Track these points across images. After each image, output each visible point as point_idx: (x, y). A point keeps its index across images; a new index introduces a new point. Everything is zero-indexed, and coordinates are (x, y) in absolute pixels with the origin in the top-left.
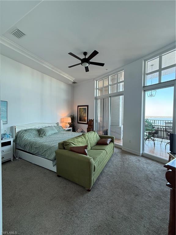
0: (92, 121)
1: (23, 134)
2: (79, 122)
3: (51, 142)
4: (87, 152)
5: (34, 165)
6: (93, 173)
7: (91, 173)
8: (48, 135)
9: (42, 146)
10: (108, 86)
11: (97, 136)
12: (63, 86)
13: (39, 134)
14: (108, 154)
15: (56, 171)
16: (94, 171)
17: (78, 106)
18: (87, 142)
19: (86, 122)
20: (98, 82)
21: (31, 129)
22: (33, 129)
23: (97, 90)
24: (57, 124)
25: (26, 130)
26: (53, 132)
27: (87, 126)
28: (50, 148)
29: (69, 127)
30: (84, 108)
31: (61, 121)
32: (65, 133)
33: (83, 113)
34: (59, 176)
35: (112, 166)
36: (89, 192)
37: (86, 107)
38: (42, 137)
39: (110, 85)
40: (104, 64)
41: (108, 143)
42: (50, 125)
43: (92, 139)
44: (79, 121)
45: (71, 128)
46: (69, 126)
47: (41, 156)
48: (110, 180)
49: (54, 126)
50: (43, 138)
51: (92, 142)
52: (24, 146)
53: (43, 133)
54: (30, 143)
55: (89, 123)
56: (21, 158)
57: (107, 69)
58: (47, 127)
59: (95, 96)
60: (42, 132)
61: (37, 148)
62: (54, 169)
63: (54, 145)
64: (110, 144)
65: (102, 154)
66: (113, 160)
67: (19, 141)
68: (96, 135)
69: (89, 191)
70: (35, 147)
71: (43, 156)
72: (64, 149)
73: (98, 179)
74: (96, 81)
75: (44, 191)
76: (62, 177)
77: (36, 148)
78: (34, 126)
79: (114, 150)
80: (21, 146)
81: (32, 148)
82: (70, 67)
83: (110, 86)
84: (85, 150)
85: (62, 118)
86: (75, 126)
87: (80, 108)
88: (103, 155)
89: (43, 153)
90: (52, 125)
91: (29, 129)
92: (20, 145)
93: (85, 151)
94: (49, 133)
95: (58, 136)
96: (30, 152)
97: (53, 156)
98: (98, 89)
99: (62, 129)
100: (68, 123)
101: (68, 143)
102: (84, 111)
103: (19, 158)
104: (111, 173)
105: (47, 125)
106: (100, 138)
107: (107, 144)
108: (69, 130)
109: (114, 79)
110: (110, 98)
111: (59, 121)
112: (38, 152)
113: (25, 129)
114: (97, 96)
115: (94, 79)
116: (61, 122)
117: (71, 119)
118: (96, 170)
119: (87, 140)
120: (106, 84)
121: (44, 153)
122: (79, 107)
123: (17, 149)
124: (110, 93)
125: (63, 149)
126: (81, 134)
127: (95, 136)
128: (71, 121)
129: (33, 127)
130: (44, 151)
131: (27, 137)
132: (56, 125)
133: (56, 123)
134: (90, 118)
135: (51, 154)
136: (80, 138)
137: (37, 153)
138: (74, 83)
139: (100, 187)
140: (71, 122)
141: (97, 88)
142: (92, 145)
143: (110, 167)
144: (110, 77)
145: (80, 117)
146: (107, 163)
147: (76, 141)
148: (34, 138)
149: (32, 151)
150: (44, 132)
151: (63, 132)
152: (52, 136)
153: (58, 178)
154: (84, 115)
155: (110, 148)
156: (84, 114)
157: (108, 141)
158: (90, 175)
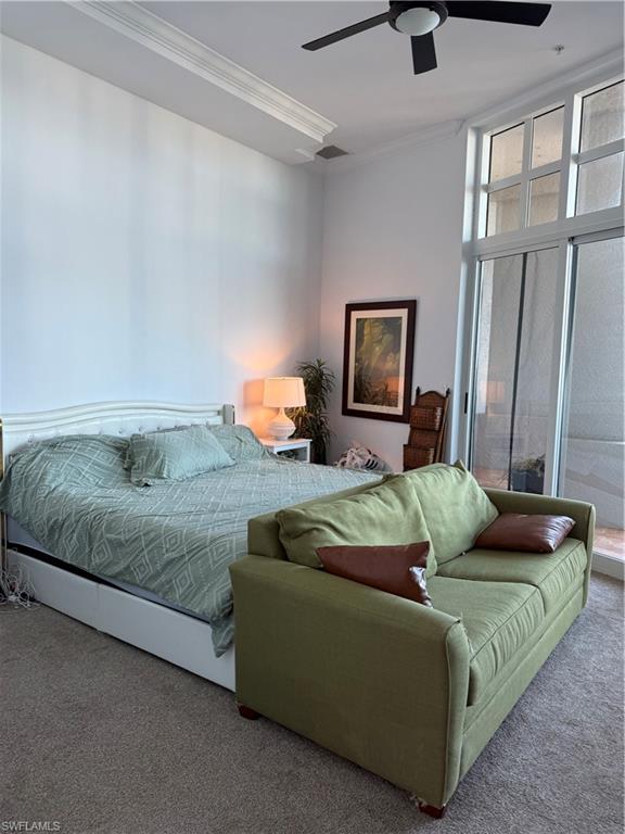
0: (439, 400)
1: (39, 466)
2: (352, 405)
3: (199, 513)
4: (423, 584)
5: (105, 641)
6: (463, 712)
7: (453, 715)
8: (176, 475)
9: (152, 535)
10: (559, 169)
11: (475, 497)
12: (259, 178)
13: (128, 470)
14: (551, 613)
15: (231, 685)
16: (469, 703)
17: (350, 308)
18: (417, 525)
19: (399, 410)
20: (486, 139)
21: (82, 439)
22: (92, 438)
23: (483, 196)
24: (226, 413)
25: (52, 444)
26: (208, 461)
27: (402, 432)
28: (197, 549)
29: (292, 437)
30: (386, 320)
31: (246, 396)
32: (270, 471)
33: (378, 349)
34: (248, 713)
35: (576, 690)
36: (439, 822)
37: (403, 313)
38: (146, 485)
39: (577, 159)
40: (546, 9)
41: (552, 543)
42: (184, 420)
43: (447, 514)
44: (357, 400)
45: (305, 443)
46: (291, 427)
47: (144, 593)
48: (566, 771)
49: (209, 427)
50: (149, 491)
51: (443, 530)
52: (52, 530)
53: (148, 463)
54: (81, 514)
55: (417, 413)
56: (32, 600)
57: (560, 49)
58: (168, 430)
59: (466, 236)
60: (140, 460)
61: (120, 544)
62: (224, 672)
63: (217, 531)
64: (566, 551)
65: (516, 606)
66: (583, 651)
67: (20, 500)
68: (466, 486)
69: (436, 813)
70: (110, 541)
71: (153, 591)
72: (283, 555)
73: (488, 755)
74: (479, 132)
75: (171, 781)
76: (267, 720)
77: (117, 545)
78: (98, 422)
79: (589, 594)
80: (31, 532)
81: (90, 543)
82: (312, 46)
83: (573, 168)
84: (415, 570)
85: (251, 377)
86: (328, 433)
87: (358, 320)
88: (522, 616)
89: (157, 575)
90: (197, 421)
91: (70, 439)
92: (27, 527)
93: (411, 576)
94: (181, 465)
95: (235, 484)
96: (85, 567)
97: (214, 596)
98: (486, 188)
99: (251, 446)
100: (290, 412)
101: (306, 526)
102: (388, 338)
103: (24, 595)
104: (568, 731)
105: (169, 420)
106: (493, 511)
107: (543, 550)
108: (293, 454)
109: (607, 112)
110: (570, 249)
111: (233, 398)
112: (128, 567)
113: (51, 434)
114: (481, 234)
115: (463, 122)
116: (248, 404)
117: (302, 388)
118: (478, 701)
119: (416, 514)
120: (547, 149)
121: (163, 578)
122: (355, 315)
123: (11, 546)
124: (570, 213)
125: (275, 557)
126: (372, 477)
127: (464, 494)
128: (308, 401)
129: (91, 429)
130: (164, 567)
131: (61, 480)
132: (218, 420)
133: (220, 408)
134: (423, 382)
135: (200, 587)
136: (376, 498)
137: (120, 573)
138: (329, 152)
139: (504, 801)
140: (303, 403)
141: (484, 179)
142: (446, 551)
143: (560, 692)
144: (577, 100)
145: (358, 378)
146: (543, 667)
147: (350, 517)
148: (99, 492)
149: (94, 563)
150: (153, 455)
151: (259, 463)
152: (200, 484)
153: (246, 724)
154: (389, 365)
155: (562, 572)
156: (384, 355)
157: (551, 532)
158: (445, 725)
